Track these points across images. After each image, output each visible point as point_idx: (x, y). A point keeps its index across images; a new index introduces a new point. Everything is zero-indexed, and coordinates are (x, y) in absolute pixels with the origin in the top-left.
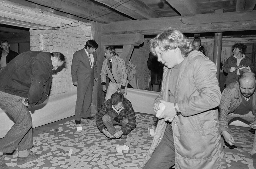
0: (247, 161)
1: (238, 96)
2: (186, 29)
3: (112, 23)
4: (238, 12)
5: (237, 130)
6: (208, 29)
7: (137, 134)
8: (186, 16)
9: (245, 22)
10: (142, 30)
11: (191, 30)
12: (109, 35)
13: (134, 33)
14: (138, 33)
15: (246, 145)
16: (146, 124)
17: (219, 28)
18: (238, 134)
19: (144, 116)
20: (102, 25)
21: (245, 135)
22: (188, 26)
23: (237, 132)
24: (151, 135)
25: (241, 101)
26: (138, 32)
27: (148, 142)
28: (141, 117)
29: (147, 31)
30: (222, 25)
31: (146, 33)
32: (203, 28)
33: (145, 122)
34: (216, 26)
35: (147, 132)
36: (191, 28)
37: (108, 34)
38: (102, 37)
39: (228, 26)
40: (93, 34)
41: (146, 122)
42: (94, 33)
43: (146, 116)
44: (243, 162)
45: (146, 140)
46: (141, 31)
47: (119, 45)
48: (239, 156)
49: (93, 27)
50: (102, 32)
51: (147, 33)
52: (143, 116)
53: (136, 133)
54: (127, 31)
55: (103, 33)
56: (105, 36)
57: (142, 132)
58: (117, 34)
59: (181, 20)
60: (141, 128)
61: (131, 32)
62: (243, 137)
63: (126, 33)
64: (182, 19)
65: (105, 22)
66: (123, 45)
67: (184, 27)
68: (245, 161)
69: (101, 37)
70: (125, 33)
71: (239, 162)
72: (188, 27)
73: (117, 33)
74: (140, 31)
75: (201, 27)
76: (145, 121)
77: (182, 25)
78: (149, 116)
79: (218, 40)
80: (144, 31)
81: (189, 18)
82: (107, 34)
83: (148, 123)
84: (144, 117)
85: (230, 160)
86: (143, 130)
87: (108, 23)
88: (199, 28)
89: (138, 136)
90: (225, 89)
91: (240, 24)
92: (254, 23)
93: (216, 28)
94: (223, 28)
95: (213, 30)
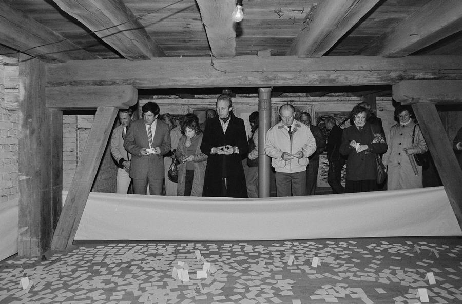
0: (357, 293)
2: (221, 80)
3: (70, 63)
4: (302, 56)
5: (311, 245)
6: (257, 82)
7: (154, 284)
8: (221, 57)
9: (314, 72)
10: (136, 79)
11: (230, 83)
12: (63, 87)
13: (119, 84)
14: (128, 84)
15: (339, 267)
16: (160, 260)
17: (275, 80)
18: (318, 252)
19: (147, 246)
20: (47, 66)
21: (327, 252)
22: (225, 74)
23: (315, 249)
24: (182, 282)
26: (129, 82)
27: (186, 296)
28: (141, 249)
29: (146, 82)
30: (280, 75)
31: (144, 85)
32: (250, 78)
33: (155, 257)
34: (270, 76)
35: (170, 277)
36: (229, 78)
37: (60, 84)
38: (46, 89)
39: (288, 78)
40: (25, 83)
41: (158, 258)
42: (27, 81)
43: (149, 244)
44: (353, 296)
45: (179, 293)
46: (134, 82)
47: (85, 108)
48: (342, 287)
49: (24, 68)
50: (47, 80)
51: (148, 85)
52: (144, 246)
53: (152, 282)
54: (106, 79)
55: (49, 83)
56: (54, 88)
57: (161, 278)
58: (82, 85)
59: (212, 65)
60: (154, 270)
61: (114, 83)
62: (328, 256)
63: (102, 85)
64: (214, 62)
65: (54, 60)
66: (96, 108)
67: (217, 77)
68: (354, 293)
69: (44, 89)
70: (100, 83)
71: (348, 296)
72: (224, 76)
73: (81, 83)
74: (132, 81)
75: (247, 77)
76: (155, 255)
77: (214, 72)
78: (156, 245)
79: (265, 100)
80: (141, 82)
81: (225, 61)
82: (58, 85)
83: (162, 259)
84: (146, 248)
85: (336, 297)
86: (161, 274)
87: (60, 62)
88: (243, 79)
89: (159, 287)
91: (306, 76)
92: (324, 75)
93: (271, 80)
94: (282, 80)
95: (266, 82)
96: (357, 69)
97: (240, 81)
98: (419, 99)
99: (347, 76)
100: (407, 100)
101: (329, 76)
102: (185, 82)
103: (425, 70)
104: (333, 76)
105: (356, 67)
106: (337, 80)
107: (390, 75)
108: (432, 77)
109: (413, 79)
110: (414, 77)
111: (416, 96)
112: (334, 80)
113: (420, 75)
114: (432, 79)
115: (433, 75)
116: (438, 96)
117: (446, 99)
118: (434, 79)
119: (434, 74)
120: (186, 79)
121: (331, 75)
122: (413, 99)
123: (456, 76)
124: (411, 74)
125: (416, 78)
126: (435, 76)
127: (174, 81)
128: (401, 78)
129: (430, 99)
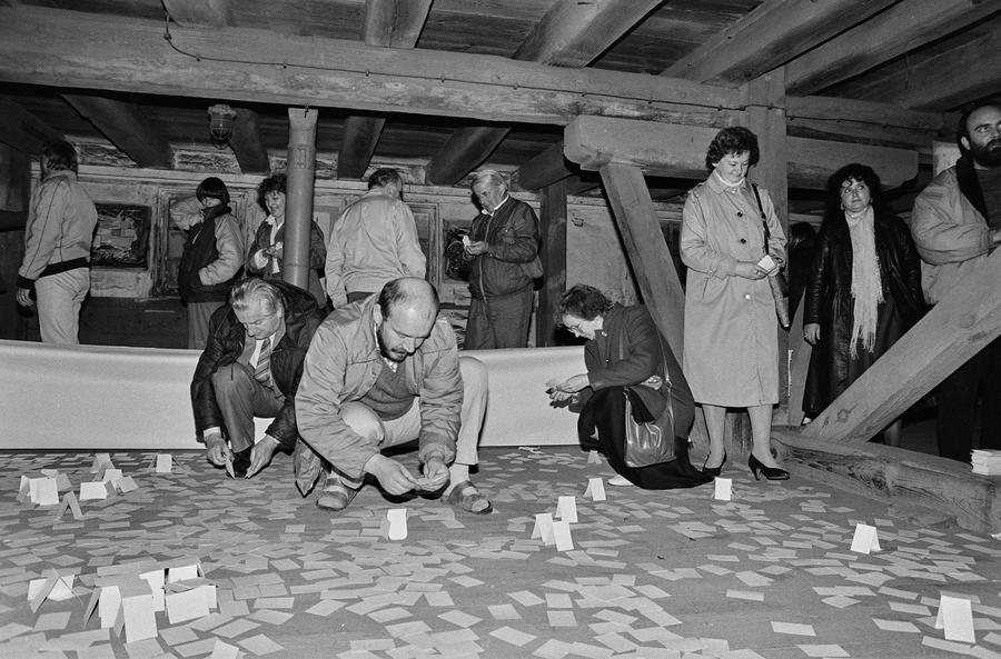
1: (364, 355)
2: (187, 75)
4: (373, 41)
6: (270, 87)
8: (189, 21)
9: (396, 79)
11: (207, 84)
17: (311, 87)
22: (197, 63)
25: (378, 372)
30: (327, 79)
32: (255, 78)
34: (301, 78)
36: (206, 72)
39: (342, 84)
59: (168, 38)
64: (170, 31)
67: (178, 67)
72: (195, 66)
75: (246, 73)
77: (171, 56)
79: (301, 146)
88: (238, 78)
90: (320, 327)
91: (380, 85)
92: (419, 87)
93: (303, 88)
94: (327, 89)
95: (292, 92)
96: (489, 81)
97: (233, 83)
98: (611, 155)
99: (468, 93)
100: (589, 156)
101: (429, 90)
102: (101, 70)
103: (624, 97)
104: (437, 91)
105: (487, 76)
106: (446, 101)
107: (554, 99)
108: (637, 114)
109: (600, 113)
110: (602, 109)
111: (605, 149)
112: (441, 100)
113: (614, 107)
114: (637, 118)
115: (637, 110)
116: (647, 151)
117: (663, 160)
118: (641, 118)
119: (641, 108)
120: (102, 64)
121: (434, 89)
122: (599, 154)
123: (681, 118)
124: (596, 103)
125: (606, 112)
126: (643, 114)
127: (71, 64)
128: (577, 110)
129: (632, 157)
